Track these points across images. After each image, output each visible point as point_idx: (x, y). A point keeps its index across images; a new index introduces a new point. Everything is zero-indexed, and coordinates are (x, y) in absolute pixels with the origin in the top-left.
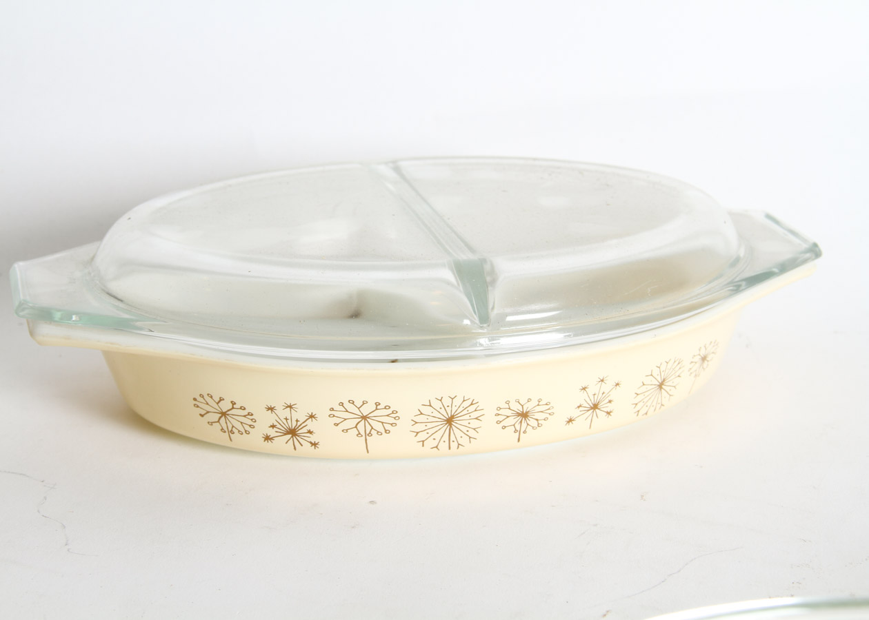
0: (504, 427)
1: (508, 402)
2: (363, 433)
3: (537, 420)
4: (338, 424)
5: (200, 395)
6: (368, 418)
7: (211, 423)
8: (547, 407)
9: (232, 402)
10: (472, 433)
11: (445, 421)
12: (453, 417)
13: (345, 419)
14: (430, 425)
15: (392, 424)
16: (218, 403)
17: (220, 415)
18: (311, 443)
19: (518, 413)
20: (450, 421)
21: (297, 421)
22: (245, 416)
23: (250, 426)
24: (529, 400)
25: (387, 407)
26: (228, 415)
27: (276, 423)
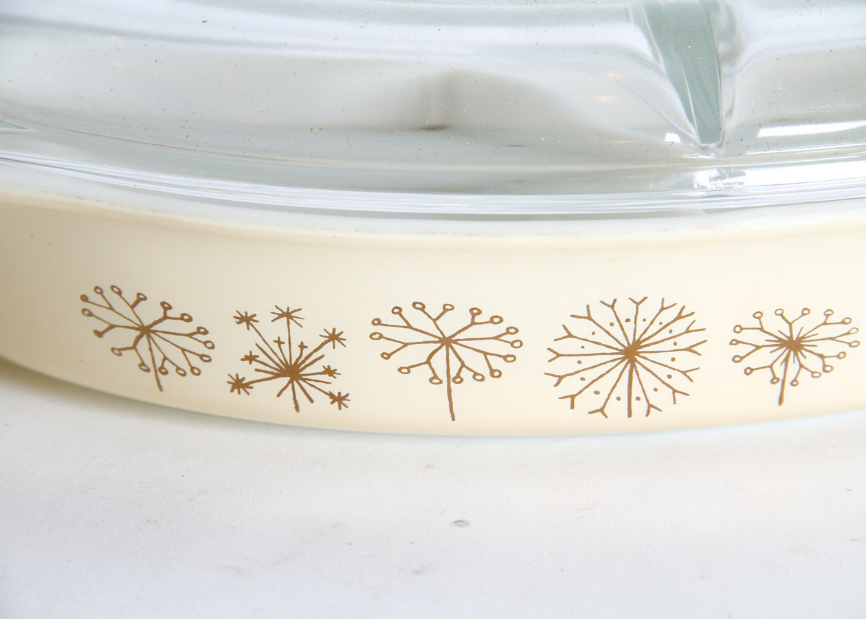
0: (749, 371)
1: (758, 315)
2: (443, 376)
3: (822, 356)
4: (389, 356)
5: (96, 288)
6: (455, 342)
7: (118, 351)
8: (845, 329)
9: (163, 304)
10: (678, 381)
11: (621, 352)
12: (637, 344)
13: (406, 345)
14: (588, 361)
15: (505, 358)
16: (133, 307)
17: (138, 333)
18: (331, 395)
19: (780, 340)
20: (631, 353)
21: (302, 346)
22: (190, 335)
23: (201, 356)
24: (805, 312)
25: (496, 320)
26: (154, 332)
27: (256, 352)
